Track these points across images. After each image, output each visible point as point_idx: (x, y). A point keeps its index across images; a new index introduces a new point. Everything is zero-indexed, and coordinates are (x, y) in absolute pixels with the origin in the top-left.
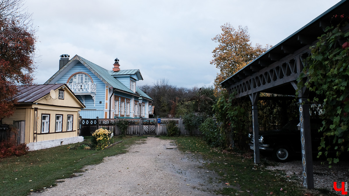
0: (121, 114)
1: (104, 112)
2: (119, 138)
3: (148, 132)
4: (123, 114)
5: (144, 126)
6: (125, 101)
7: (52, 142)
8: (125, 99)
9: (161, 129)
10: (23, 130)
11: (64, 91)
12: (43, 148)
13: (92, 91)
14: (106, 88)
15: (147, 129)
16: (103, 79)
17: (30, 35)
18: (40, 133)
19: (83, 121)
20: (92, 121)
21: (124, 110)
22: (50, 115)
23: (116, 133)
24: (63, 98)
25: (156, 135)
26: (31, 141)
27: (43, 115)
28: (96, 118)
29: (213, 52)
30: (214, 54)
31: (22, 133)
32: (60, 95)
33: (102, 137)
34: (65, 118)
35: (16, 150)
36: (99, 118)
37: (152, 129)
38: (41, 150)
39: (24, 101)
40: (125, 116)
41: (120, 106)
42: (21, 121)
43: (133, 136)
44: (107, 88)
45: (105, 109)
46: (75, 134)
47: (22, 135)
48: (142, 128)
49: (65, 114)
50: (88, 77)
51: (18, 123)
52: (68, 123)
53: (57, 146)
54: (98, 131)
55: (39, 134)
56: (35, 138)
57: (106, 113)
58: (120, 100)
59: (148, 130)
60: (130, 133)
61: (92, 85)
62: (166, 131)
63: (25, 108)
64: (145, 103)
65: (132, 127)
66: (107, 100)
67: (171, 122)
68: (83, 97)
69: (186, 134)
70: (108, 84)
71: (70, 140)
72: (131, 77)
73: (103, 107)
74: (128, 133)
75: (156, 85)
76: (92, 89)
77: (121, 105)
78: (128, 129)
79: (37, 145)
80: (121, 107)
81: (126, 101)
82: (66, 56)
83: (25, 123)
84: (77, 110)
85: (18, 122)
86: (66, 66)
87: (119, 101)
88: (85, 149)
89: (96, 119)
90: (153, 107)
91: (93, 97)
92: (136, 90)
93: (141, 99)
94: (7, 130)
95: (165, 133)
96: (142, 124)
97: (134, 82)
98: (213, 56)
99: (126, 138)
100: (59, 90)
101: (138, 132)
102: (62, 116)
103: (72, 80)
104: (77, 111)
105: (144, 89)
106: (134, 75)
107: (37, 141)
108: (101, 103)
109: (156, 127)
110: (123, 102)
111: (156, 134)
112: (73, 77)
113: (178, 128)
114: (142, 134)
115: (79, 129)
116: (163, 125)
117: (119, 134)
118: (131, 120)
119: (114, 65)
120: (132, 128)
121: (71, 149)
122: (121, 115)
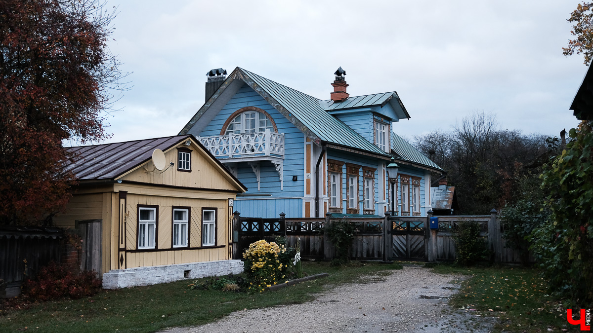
0: (366, 209)
1: (304, 201)
2: (331, 266)
3: (406, 252)
4: (355, 207)
5: (395, 237)
6: (361, 174)
7: (163, 271)
8: (361, 170)
9: (440, 245)
10: (97, 241)
11: (190, 151)
12: (140, 283)
13: (274, 152)
14: (306, 143)
15: (401, 245)
16: (297, 121)
17: (92, 26)
18: (134, 248)
19: (245, 223)
20: (267, 224)
21: (358, 198)
22: (157, 207)
23: (325, 253)
24: (189, 169)
25: (428, 261)
26: (113, 267)
27: (141, 208)
28: (279, 217)
29: (571, 20)
30: (575, 23)
31: (96, 248)
32: (181, 162)
33: (263, 261)
34: (196, 216)
35: (71, 283)
36: (286, 217)
37: (416, 244)
38: (135, 287)
39: (98, 177)
40: (361, 213)
41: (344, 186)
42: (92, 221)
43: (368, 263)
44: (308, 143)
45: (306, 196)
46: (223, 254)
47: (95, 253)
48: (390, 241)
49: (197, 208)
50: (266, 119)
51: (85, 224)
52: (204, 228)
53: (175, 280)
54: (254, 247)
55: (131, 251)
56: (121, 260)
57: (308, 204)
58: (344, 171)
59: (405, 249)
60: (359, 255)
61: (274, 138)
62: (453, 250)
63: (102, 193)
64: (421, 178)
65: (364, 240)
66: (308, 171)
67: (465, 226)
68: (255, 167)
69: (509, 260)
70: (309, 132)
71: (209, 267)
72: (375, 114)
73: (300, 189)
74: (354, 256)
75: (462, 131)
76: (272, 147)
77: (347, 184)
78: (354, 245)
79: (125, 276)
80: (347, 189)
81: (364, 174)
82: (219, 74)
83: (101, 226)
84: (225, 196)
85: (87, 222)
86: (215, 96)
87: (341, 174)
88: (225, 291)
89: (278, 219)
90: (452, 189)
91: (278, 165)
92: (392, 144)
93: (395, 167)
94: (61, 240)
95: (450, 256)
96: (388, 232)
97: (386, 124)
98: (574, 31)
99: (349, 266)
100: (179, 149)
101: (379, 252)
102: (187, 210)
103: (231, 127)
104: (226, 200)
105: (432, 143)
106: (381, 106)
107: (126, 268)
108: (296, 180)
109: (426, 240)
110: (354, 176)
111: (426, 259)
112: (234, 119)
113: (487, 243)
114: (389, 259)
115: (233, 242)
116: (443, 234)
117: (334, 258)
118: (363, 221)
119: (335, 84)
120: (365, 242)
121: (195, 287)
122: (349, 211)
